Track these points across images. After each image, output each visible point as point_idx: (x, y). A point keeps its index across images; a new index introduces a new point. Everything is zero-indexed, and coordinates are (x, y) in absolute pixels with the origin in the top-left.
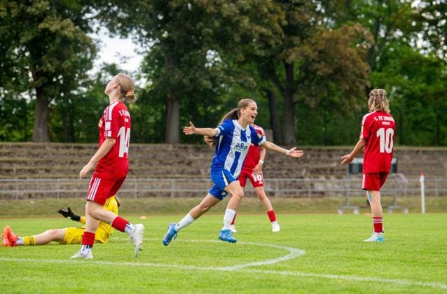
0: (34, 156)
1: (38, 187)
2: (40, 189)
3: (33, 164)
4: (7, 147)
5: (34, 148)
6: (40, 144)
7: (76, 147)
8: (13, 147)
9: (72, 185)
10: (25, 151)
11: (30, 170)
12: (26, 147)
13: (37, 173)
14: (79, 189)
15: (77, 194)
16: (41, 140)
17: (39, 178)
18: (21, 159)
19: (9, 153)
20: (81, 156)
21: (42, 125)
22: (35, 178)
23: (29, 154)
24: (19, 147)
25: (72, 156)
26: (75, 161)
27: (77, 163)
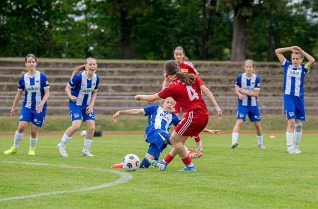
0: (229, 74)
1: (229, 104)
2: (230, 106)
3: (228, 82)
4: (206, 66)
5: (230, 66)
6: (237, 63)
7: (270, 66)
8: (211, 65)
9: (261, 102)
10: (222, 69)
11: (223, 88)
12: (224, 65)
13: (230, 90)
14: (267, 105)
15: (264, 111)
16: (238, 59)
17: (230, 95)
18: (217, 77)
19: (206, 72)
20: (274, 74)
21: (239, 45)
22: (227, 95)
23: (225, 73)
24: (217, 65)
25: (265, 75)
26: (268, 79)
27: (269, 81)
